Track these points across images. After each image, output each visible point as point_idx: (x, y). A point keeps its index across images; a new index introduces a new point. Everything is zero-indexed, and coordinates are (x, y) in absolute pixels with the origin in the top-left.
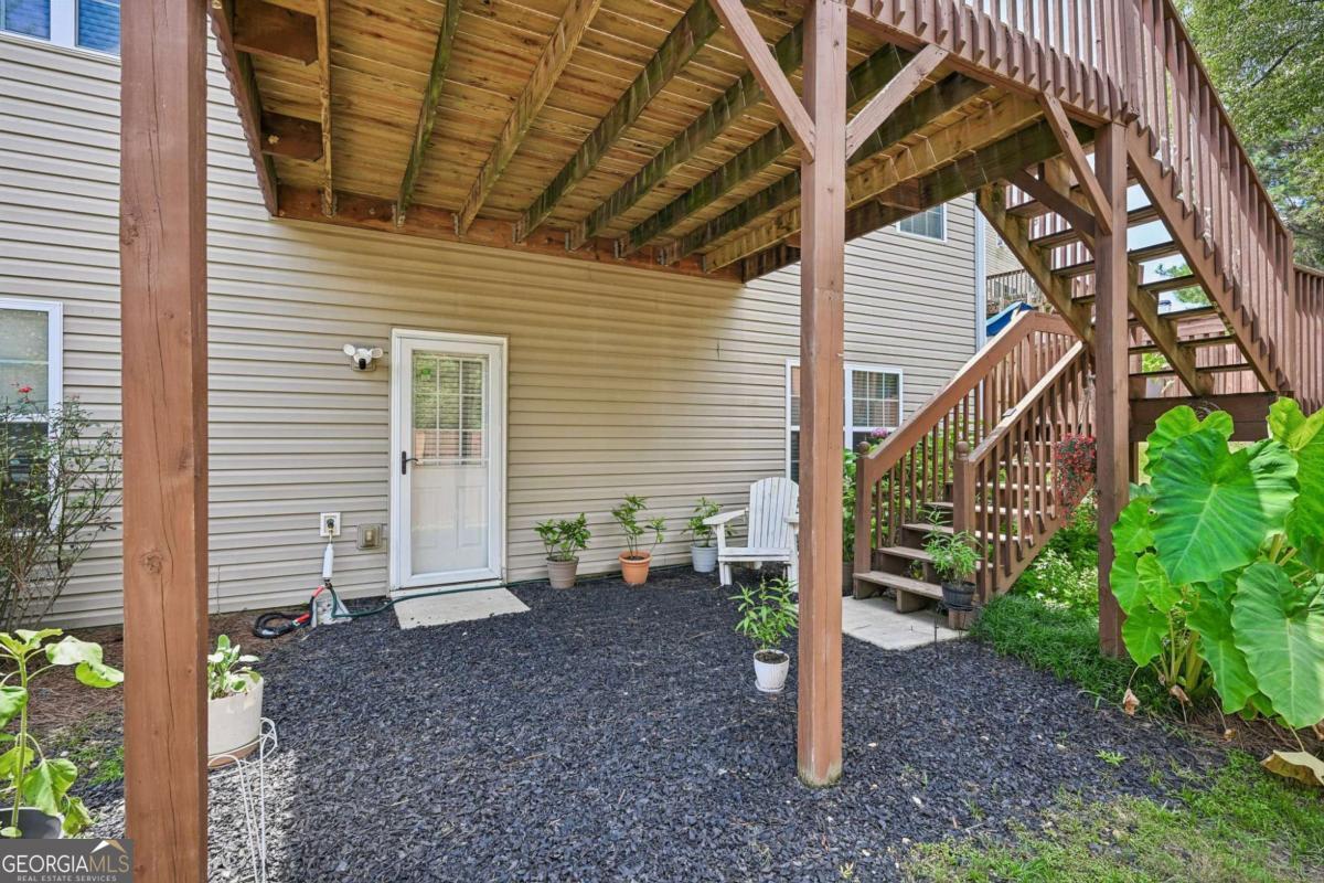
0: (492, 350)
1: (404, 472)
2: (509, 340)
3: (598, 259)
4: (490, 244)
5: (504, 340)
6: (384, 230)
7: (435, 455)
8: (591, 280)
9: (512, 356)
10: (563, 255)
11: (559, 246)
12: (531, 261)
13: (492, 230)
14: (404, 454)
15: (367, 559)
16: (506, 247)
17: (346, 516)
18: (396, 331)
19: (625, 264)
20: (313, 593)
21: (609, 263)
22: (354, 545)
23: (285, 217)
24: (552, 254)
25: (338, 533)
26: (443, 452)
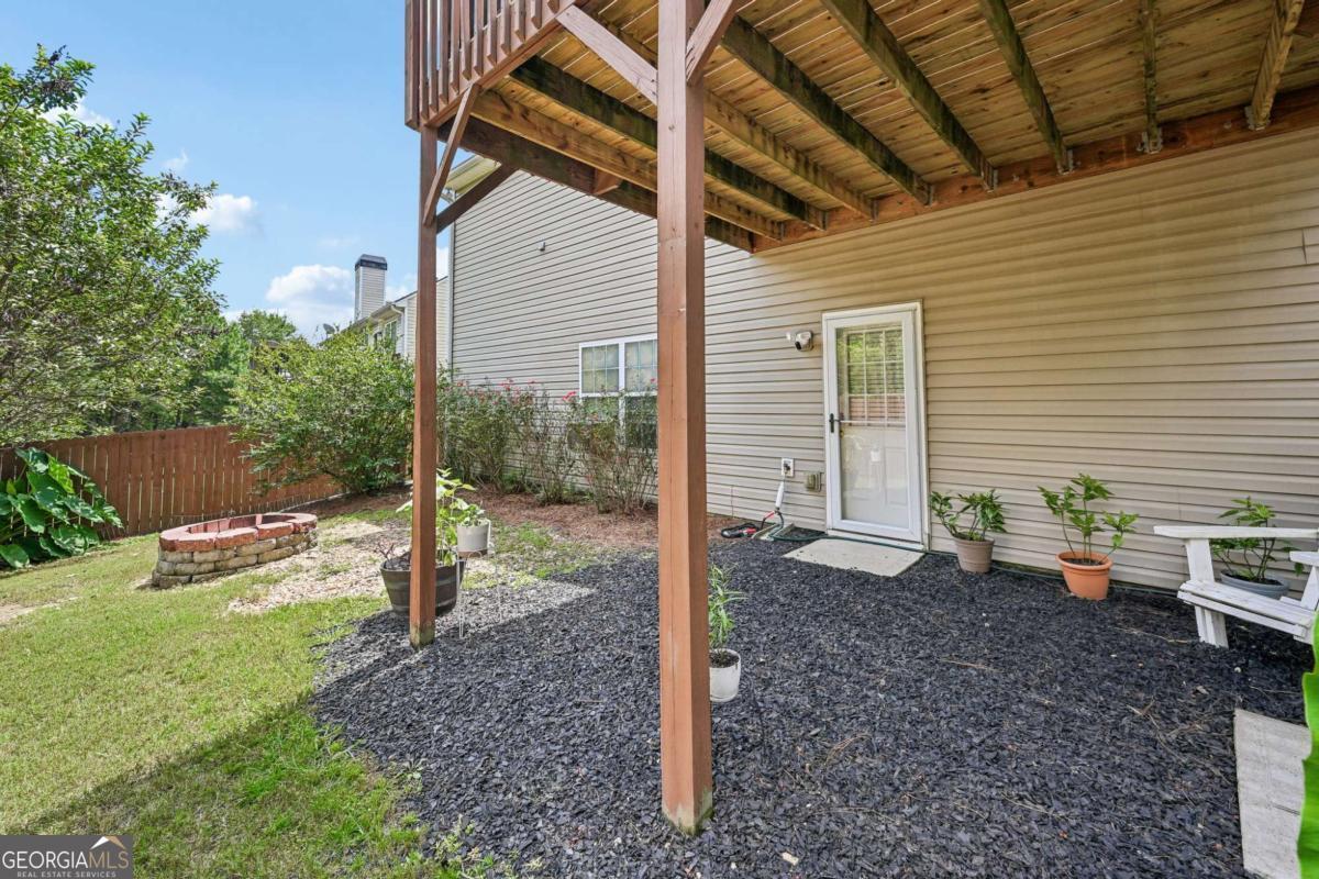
0: (904, 317)
1: (832, 431)
2: (923, 304)
3: (1031, 185)
4: (901, 217)
5: (917, 305)
6: (814, 238)
7: (863, 417)
8: (1024, 213)
9: (927, 320)
10: (982, 199)
11: (977, 191)
12: (943, 218)
13: (901, 203)
14: (832, 416)
15: (810, 499)
16: (916, 214)
17: (797, 462)
18: (826, 315)
19: (1076, 177)
20: (766, 515)
21: (1053, 183)
22: (802, 485)
23: (758, 251)
24: (966, 203)
25: (792, 475)
26: (872, 414)
